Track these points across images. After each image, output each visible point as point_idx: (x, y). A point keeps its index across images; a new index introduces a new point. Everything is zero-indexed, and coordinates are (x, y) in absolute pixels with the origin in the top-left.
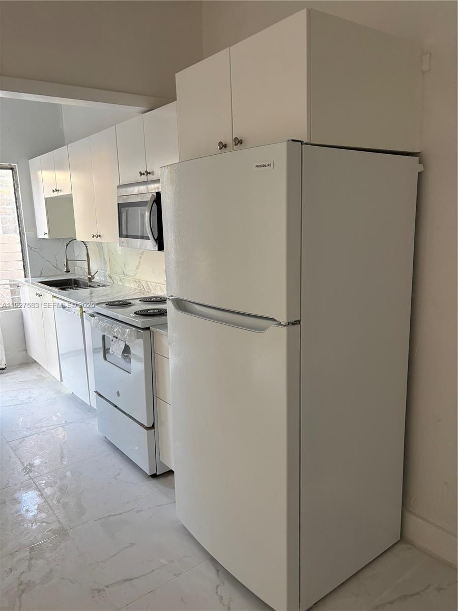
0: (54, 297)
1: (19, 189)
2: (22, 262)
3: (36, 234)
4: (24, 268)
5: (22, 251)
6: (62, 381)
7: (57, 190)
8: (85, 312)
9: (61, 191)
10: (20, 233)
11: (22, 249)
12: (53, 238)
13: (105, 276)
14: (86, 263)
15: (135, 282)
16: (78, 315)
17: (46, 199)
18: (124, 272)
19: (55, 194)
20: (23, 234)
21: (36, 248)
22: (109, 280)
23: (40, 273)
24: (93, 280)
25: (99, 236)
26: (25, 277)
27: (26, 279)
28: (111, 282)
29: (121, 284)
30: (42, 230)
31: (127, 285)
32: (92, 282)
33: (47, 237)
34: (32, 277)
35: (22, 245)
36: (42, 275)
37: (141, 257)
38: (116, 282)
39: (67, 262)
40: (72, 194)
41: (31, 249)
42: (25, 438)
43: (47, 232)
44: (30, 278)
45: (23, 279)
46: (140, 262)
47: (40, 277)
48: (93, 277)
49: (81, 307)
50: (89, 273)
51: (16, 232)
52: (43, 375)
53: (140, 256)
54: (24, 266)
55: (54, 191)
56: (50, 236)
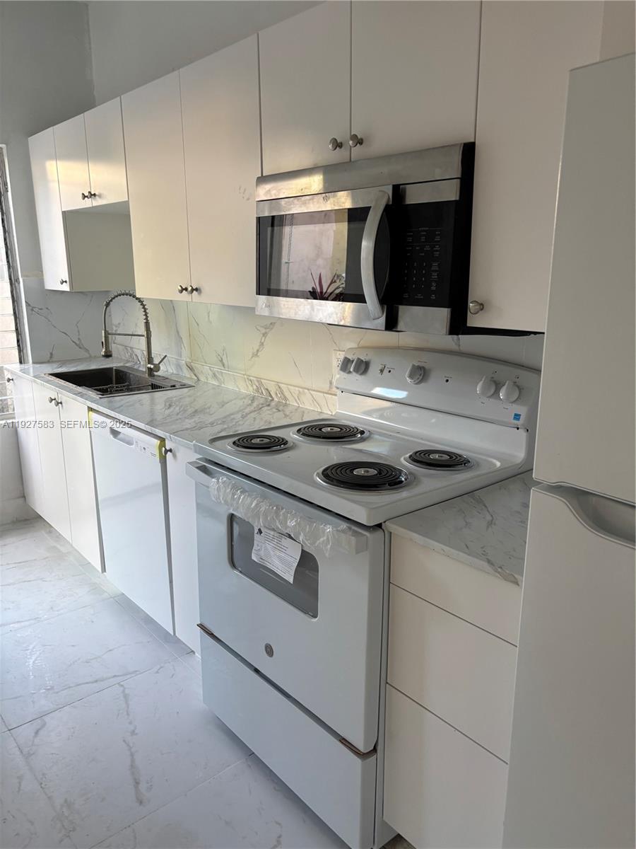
0: (90, 409)
1: (10, 194)
2: (14, 335)
3: (42, 282)
4: (19, 346)
5: (15, 313)
6: (104, 569)
7: (92, 195)
8: (171, 450)
9: (100, 196)
10: (10, 279)
11: (14, 310)
12: (79, 292)
13: (178, 366)
14: (143, 340)
15: (248, 383)
16: (154, 455)
17: (64, 213)
18: (222, 361)
19: (88, 203)
20: (17, 280)
21: (41, 309)
22: (186, 373)
23: (49, 355)
24: (156, 373)
25: (196, 290)
26: (21, 362)
27: (23, 366)
28: (192, 379)
29: (216, 383)
30: (56, 274)
31: (230, 386)
32: (154, 376)
33: (66, 288)
34: (33, 363)
35: (13, 301)
36: (54, 359)
37: (265, 335)
38: (202, 379)
39: (106, 338)
40: (128, 201)
41: (32, 310)
42: (47, 719)
43: (66, 277)
44: (30, 364)
45: (16, 366)
46: (262, 344)
47: (48, 362)
48: (157, 368)
49: (162, 440)
50: (150, 360)
51: (3, 278)
52: (58, 546)
53: (263, 331)
54: (18, 341)
55: (84, 197)
56: (71, 286)
